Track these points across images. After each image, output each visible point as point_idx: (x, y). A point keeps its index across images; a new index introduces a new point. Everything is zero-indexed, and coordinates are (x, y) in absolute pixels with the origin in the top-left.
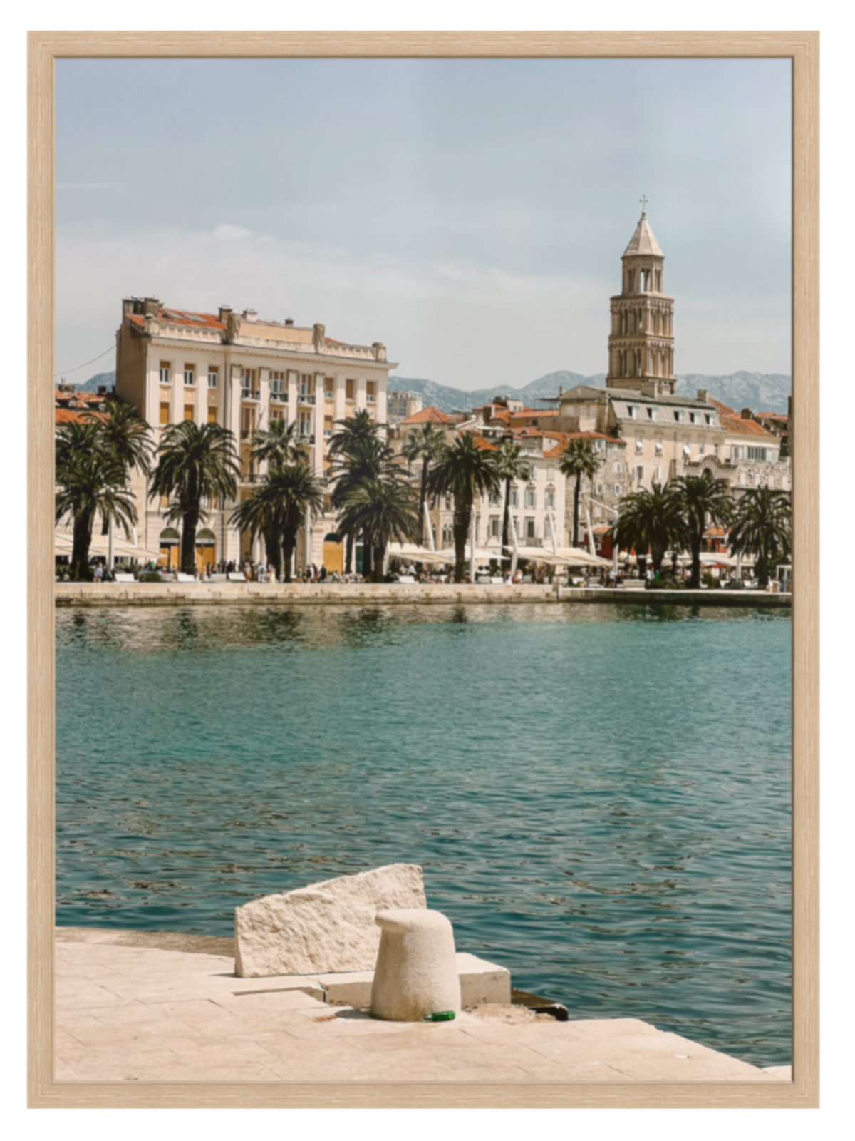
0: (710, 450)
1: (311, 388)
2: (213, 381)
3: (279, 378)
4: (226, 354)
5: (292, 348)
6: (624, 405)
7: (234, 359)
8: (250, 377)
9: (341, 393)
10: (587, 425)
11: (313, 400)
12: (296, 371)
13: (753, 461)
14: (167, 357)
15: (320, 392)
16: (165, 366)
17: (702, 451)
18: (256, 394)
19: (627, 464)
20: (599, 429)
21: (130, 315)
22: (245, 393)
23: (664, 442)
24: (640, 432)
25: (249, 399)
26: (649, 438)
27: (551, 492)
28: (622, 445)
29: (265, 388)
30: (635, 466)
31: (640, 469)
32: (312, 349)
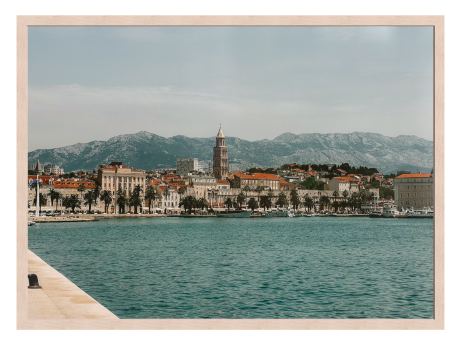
0: (213, 187)
1: (131, 180)
2: (114, 179)
3: (125, 178)
4: (116, 174)
5: (127, 173)
6: (194, 179)
7: (117, 175)
8: (120, 178)
9: (137, 180)
10: (187, 183)
11: (131, 182)
12: (128, 177)
13: (223, 189)
14: (106, 175)
15: (133, 180)
16: (105, 177)
17: (212, 187)
18: (121, 181)
19: (194, 191)
20: (189, 184)
21: (100, 168)
22: (119, 181)
23: (203, 186)
24: (197, 184)
25: (120, 182)
26: (200, 185)
27: (176, 197)
28: (193, 187)
29: (123, 180)
30: (197, 191)
31: (198, 192)
32: (131, 173)
